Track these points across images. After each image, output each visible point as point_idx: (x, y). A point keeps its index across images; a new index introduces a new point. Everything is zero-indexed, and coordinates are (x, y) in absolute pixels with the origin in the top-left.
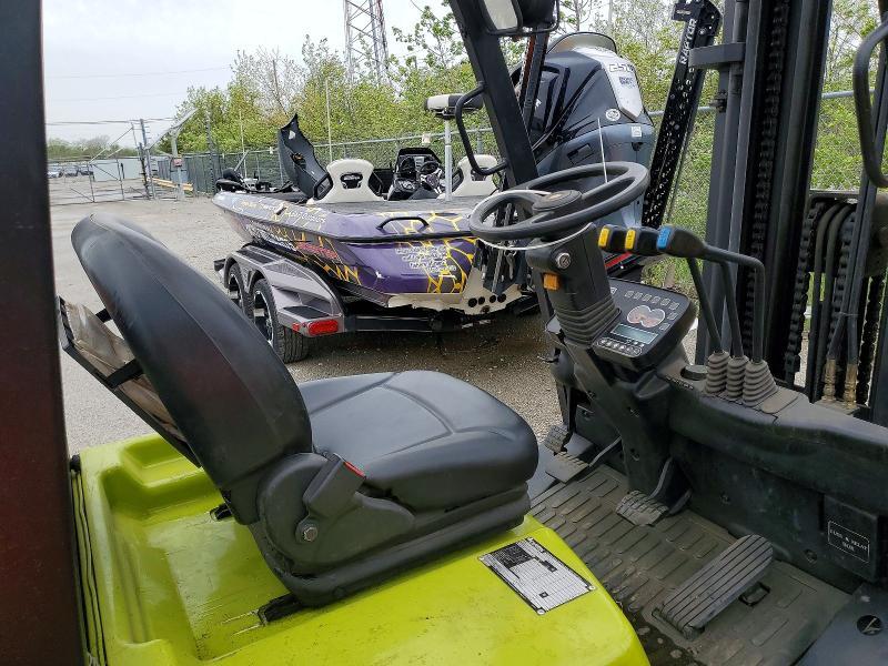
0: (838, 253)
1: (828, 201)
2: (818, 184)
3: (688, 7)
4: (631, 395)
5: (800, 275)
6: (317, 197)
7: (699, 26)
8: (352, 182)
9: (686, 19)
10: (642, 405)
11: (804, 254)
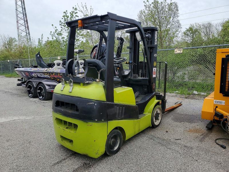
0: (142, 67)
1: (141, 62)
2: (140, 60)
3: (119, 38)
4: (126, 80)
5: (139, 70)
6: (52, 68)
7: (121, 41)
8: (59, 65)
9: (119, 40)
10: (126, 81)
11: (139, 67)
